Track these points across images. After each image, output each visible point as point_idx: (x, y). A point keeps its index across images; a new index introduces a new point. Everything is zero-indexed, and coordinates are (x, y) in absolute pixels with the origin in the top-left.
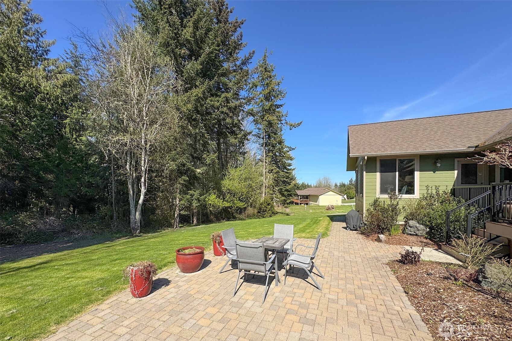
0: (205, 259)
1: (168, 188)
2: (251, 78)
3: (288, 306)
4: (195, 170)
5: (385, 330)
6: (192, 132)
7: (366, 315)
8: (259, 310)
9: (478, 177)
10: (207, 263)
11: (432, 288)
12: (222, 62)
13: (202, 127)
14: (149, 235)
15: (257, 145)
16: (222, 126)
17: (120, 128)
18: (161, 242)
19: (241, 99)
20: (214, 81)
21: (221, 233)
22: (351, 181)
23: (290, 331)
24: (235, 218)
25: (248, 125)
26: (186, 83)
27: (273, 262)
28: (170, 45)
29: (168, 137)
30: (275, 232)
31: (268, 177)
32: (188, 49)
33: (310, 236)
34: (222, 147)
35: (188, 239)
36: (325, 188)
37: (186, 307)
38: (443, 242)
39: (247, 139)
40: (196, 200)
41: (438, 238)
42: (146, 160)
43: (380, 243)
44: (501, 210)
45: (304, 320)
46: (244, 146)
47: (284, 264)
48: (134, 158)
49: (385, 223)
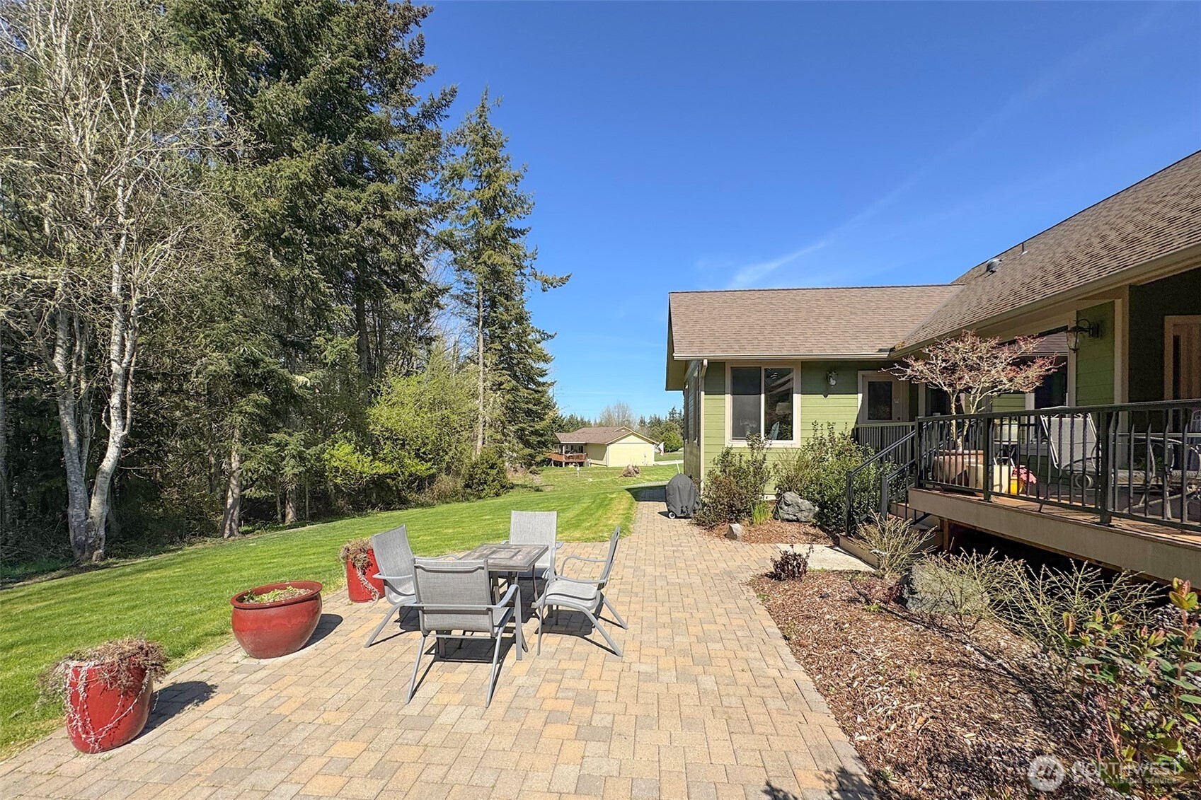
0: (323, 612)
1: (204, 425)
2: (448, 154)
3: (549, 705)
4: (289, 376)
5: (753, 723)
6: (282, 275)
7: (716, 698)
8: (479, 726)
9: (893, 407)
10: (330, 623)
11: (830, 623)
12: (370, 99)
13: (310, 262)
14: (138, 561)
15: (463, 321)
16: (370, 265)
17: (28, 241)
18: (180, 579)
19: (422, 203)
20: (345, 147)
21: (370, 541)
22: (672, 413)
23: (555, 765)
24: (404, 503)
25: (438, 272)
26: (262, 138)
27: (511, 604)
28: (208, 24)
29: (204, 283)
30: (512, 530)
31: (492, 400)
32: (267, 48)
33: (592, 536)
34: (369, 320)
35: (272, 565)
36: (619, 427)
37: (267, 753)
38: (842, 531)
39: (438, 305)
40: (294, 457)
41: (834, 523)
42: (128, 344)
43: (734, 541)
44: (931, 467)
45: (587, 733)
46: (428, 321)
47: (535, 605)
48: (81, 333)
49: (742, 499)
